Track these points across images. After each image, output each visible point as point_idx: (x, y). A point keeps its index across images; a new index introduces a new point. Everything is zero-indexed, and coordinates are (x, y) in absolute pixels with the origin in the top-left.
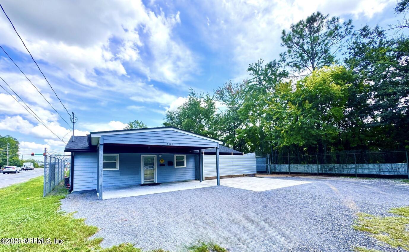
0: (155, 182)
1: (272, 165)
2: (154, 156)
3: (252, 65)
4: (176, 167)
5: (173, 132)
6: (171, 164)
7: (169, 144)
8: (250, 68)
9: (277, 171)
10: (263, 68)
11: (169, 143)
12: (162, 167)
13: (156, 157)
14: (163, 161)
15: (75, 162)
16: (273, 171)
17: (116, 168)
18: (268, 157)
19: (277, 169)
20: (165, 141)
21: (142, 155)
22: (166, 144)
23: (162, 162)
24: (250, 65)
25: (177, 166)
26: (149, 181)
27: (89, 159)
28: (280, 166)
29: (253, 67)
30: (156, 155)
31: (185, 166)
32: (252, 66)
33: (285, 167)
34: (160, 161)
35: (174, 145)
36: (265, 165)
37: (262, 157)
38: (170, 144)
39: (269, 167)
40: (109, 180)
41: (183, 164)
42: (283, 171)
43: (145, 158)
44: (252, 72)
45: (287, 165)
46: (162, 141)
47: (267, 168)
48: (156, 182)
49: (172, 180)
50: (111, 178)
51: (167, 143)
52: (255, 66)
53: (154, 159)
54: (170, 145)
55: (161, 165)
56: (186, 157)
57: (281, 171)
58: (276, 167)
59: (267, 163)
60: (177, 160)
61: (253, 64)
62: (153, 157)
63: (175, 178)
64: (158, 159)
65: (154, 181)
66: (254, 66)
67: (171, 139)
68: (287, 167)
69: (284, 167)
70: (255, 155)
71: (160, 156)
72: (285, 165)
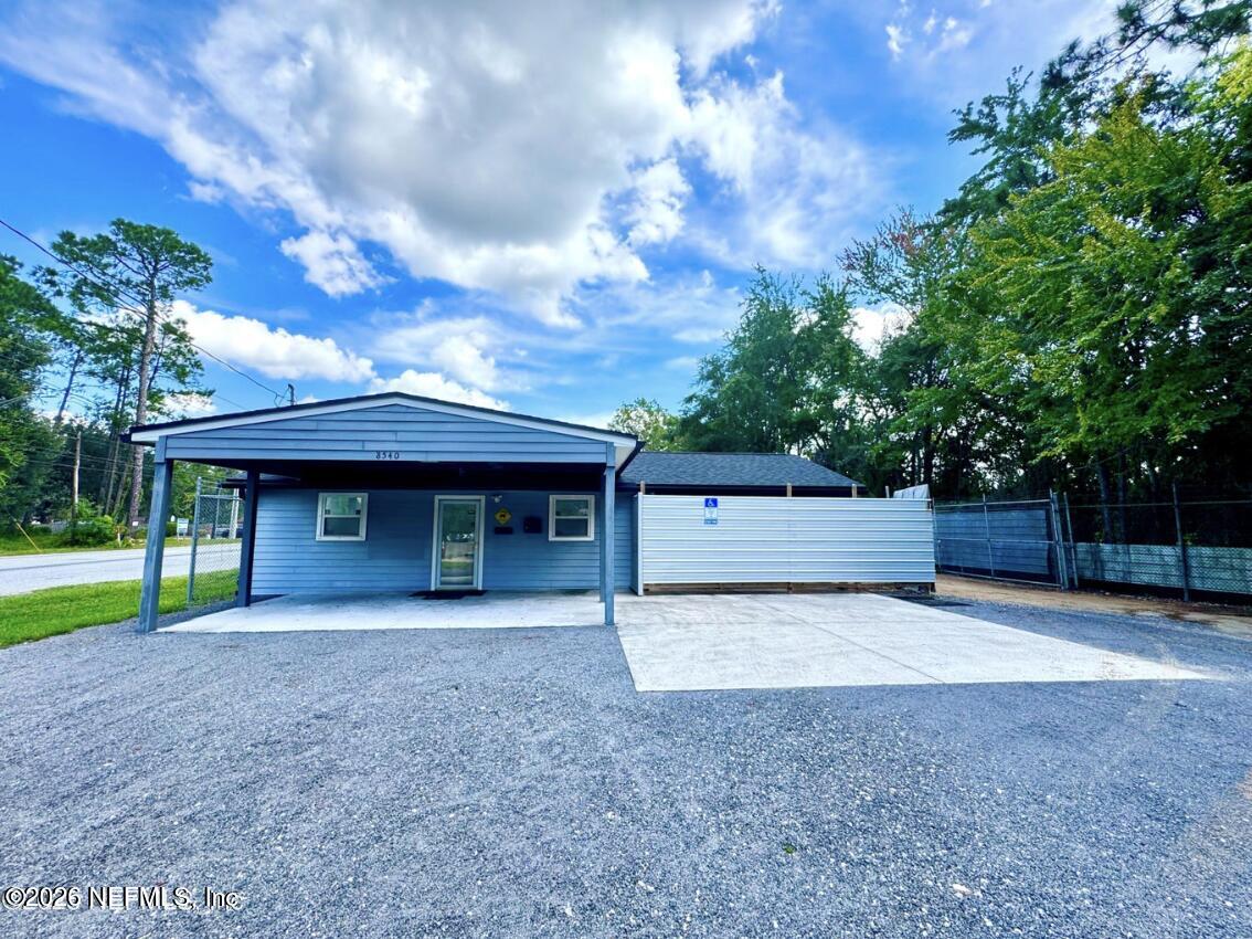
0: (475, 585)
1: (1082, 546)
2: (478, 500)
3: (969, 109)
4: (552, 538)
5: (404, 410)
6: (535, 525)
7: (382, 456)
8: (962, 124)
9: (1110, 577)
10: (1031, 105)
11: (384, 452)
12: (502, 537)
13: (483, 502)
14: (508, 517)
15: (259, 514)
16: (1088, 574)
17: (357, 534)
18: (1054, 507)
19: (1110, 565)
20: (369, 446)
21: (437, 498)
22: (372, 457)
23: (503, 519)
24: (960, 112)
25: (558, 534)
26: (456, 581)
27: (292, 507)
28: (1128, 553)
29: (974, 117)
30: (483, 498)
31: (591, 537)
32: (969, 113)
33: (1155, 562)
34: (498, 516)
35: (403, 458)
36: (1044, 544)
37: (1029, 507)
38: (388, 454)
39: (1060, 552)
40: (337, 571)
41: (580, 529)
42: (1145, 579)
43: (445, 506)
44: (978, 141)
45: (1167, 550)
46: (358, 446)
47: (1051, 561)
48: (480, 588)
49: (537, 584)
50: (345, 563)
51: (378, 452)
52: (986, 110)
53: (478, 507)
54: (388, 459)
55: (498, 531)
56: (596, 503)
57: (1135, 580)
58: (1105, 558)
59: (1050, 536)
60: (558, 514)
61: (971, 103)
62: (473, 503)
63: (551, 577)
64: (491, 508)
65: (472, 583)
66: (980, 112)
67: (391, 437)
68: (1171, 560)
69: (1148, 559)
70: (925, 495)
71: (497, 500)
72: (1156, 549)
